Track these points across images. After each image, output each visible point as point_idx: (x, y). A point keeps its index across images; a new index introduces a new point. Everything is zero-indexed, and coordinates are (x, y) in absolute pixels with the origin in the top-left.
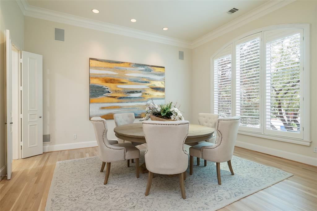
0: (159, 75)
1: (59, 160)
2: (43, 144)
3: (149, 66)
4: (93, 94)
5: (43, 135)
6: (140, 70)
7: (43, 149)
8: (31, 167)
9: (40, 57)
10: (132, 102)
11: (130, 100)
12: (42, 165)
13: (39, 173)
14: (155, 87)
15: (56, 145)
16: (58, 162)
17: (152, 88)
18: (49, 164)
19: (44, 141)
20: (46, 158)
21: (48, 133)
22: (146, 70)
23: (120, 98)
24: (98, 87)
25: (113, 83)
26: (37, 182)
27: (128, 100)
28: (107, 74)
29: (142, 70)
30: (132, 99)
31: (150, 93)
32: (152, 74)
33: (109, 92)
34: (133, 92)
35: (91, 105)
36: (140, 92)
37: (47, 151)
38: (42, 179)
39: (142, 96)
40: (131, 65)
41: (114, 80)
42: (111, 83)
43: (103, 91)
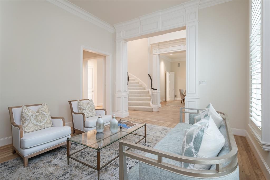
2: (175, 97)
9: (174, 73)
21: (176, 94)
37: (176, 99)
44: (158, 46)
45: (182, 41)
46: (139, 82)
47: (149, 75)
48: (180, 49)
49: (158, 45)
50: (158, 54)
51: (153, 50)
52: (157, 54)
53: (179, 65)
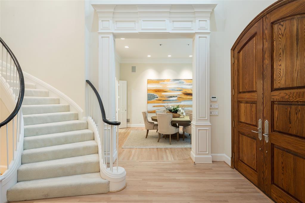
0: (190, 85)
1: (133, 130)
2: (127, 123)
3: (182, 79)
4: (149, 98)
5: (127, 119)
6: (176, 83)
7: (127, 125)
8: (123, 131)
9: (126, 82)
10: (170, 103)
11: (170, 102)
12: (126, 131)
13: (125, 133)
14: (186, 93)
15: (132, 125)
16: (132, 131)
17: (184, 94)
18: (128, 131)
19: (127, 122)
20: (128, 129)
21: (129, 118)
22: (180, 83)
23: (164, 101)
24: (152, 95)
25: (160, 92)
26: (124, 135)
27: (168, 102)
28: (156, 87)
29: (177, 83)
30: (171, 101)
31: (183, 97)
32: (184, 85)
33: (157, 97)
34: (171, 97)
35: (148, 104)
36: (176, 96)
37: (128, 127)
38: (126, 134)
39: (177, 99)
40: (171, 80)
41: (160, 90)
42: (159, 92)
43: (154, 97)
44: (114, 13)
45: (168, 10)
46: (59, 100)
47: (88, 82)
48: (166, 29)
49: (113, 10)
50: (113, 33)
51: (100, 22)
52: (111, 33)
53: (134, 69)
